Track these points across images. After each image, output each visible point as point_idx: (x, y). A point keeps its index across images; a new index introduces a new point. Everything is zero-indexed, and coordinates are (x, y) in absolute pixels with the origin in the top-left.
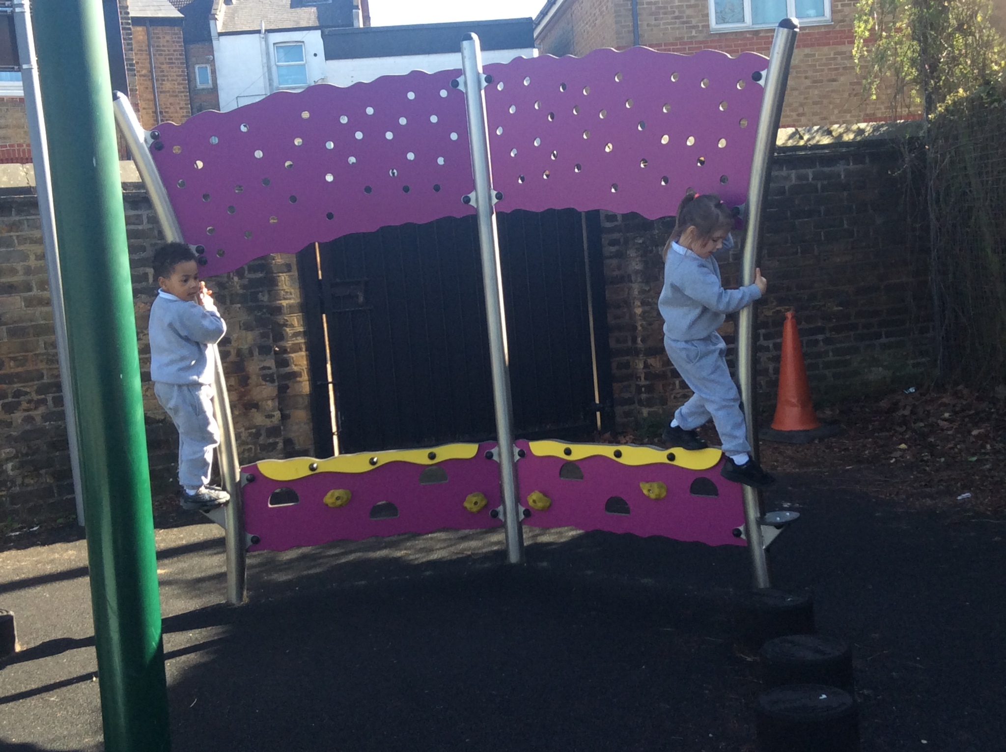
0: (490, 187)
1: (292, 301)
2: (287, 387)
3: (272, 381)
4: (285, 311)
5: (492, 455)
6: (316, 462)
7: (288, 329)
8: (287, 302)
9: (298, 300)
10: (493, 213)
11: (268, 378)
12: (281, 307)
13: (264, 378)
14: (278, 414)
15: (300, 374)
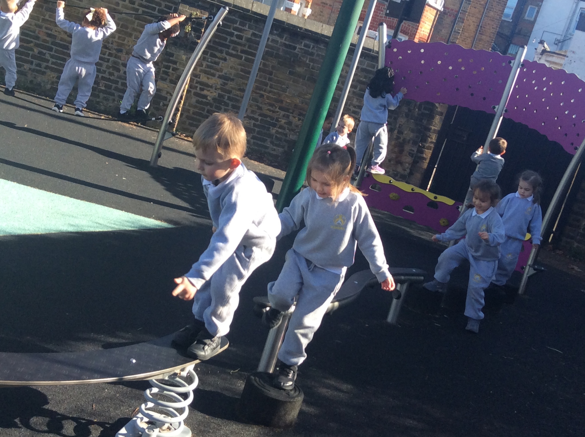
0: (505, 106)
1: (436, 128)
2: (418, 162)
3: (412, 157)
4: (432, 131)
5: (459, 208)
6: (393, 180)
7: (429, 139)
8: (434, 128)
9: (439, 129)
10: (501, 116)
11: (411, 154)
12: (431, 129)
13: (410, 153)
14: (408, 171)
15: (425, 159)
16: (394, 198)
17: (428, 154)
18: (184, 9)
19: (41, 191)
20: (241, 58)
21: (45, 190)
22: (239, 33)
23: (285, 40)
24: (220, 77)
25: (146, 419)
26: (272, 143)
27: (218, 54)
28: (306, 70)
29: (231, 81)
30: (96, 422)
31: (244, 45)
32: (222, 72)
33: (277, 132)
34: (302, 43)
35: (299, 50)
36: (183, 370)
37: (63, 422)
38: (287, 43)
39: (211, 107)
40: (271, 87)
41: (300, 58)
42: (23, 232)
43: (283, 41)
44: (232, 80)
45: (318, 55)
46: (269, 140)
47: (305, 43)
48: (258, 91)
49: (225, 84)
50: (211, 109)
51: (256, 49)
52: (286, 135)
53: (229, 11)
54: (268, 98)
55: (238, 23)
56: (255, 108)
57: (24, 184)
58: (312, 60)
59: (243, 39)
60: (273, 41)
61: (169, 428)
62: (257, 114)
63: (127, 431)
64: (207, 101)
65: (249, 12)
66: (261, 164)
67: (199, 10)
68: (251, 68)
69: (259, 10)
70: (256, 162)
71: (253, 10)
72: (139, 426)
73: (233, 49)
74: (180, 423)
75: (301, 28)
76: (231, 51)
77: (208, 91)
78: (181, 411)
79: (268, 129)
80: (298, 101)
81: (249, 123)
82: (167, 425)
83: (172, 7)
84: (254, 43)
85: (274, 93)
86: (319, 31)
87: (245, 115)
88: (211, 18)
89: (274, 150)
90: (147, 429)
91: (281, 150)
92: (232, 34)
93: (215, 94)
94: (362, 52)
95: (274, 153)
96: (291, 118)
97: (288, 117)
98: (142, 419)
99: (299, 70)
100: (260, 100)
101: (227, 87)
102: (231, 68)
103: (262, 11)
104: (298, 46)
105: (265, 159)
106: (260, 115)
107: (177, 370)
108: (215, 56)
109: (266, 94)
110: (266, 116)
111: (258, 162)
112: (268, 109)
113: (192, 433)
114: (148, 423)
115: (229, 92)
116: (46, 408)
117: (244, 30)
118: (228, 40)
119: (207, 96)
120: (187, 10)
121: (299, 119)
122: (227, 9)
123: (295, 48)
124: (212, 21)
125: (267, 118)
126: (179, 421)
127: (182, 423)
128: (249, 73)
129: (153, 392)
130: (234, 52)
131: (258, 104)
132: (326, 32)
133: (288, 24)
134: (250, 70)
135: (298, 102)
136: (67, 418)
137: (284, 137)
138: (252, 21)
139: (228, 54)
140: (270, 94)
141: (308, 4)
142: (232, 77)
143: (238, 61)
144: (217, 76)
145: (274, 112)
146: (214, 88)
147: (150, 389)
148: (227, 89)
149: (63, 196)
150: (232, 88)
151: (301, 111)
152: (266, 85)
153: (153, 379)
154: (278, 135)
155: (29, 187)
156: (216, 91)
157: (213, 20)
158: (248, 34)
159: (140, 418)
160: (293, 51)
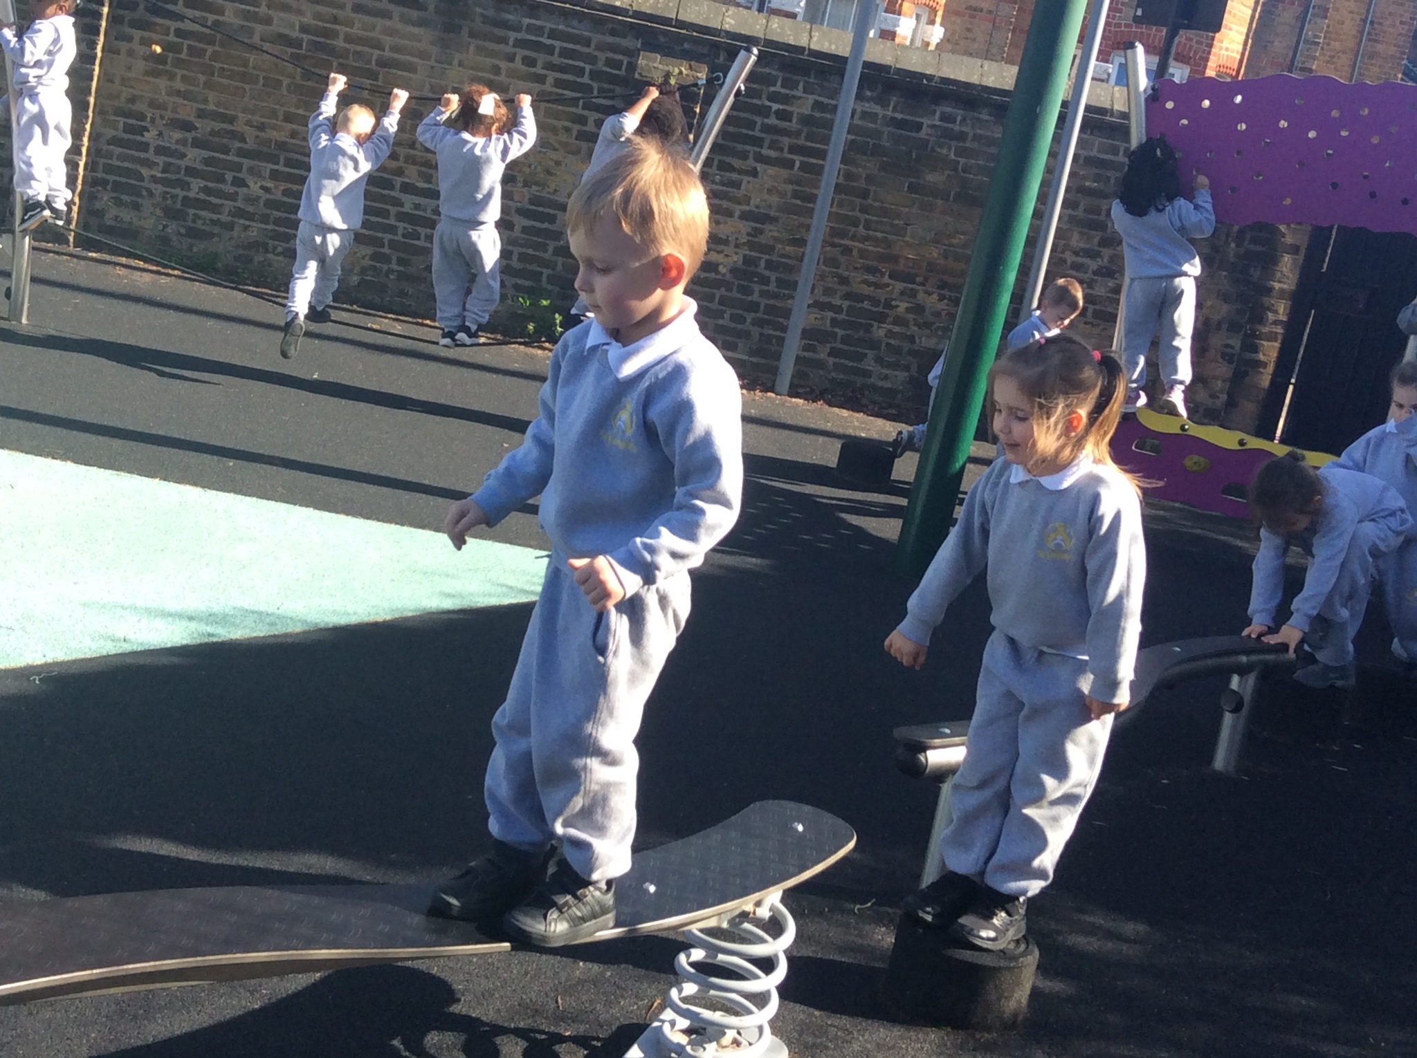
2: (1246, 374)
3: (1230, 362)
4: (1274, 294)
6: (1190, 425)
7: (1270, 314)
8: (1281, 285)
9: (1293, 288)
11: (1227, 357)
12: (1270, 290)
13: (1224, 355)
14: (1224, 397)
15: (1265, 365)
16: (1195, 468)
17: (1270, 352)
18: (651, 64)
19: (369, 522)
20: (789, 164)
21: (379, 520)
22: (781, 107)
23: (895, 110)
24: (745, 216)
25: (684, 1023)
26: (879, 360)
27: (737, 163)
28: (948, 175)
29: (771, 224)
30: (569, 1036)
31: (797, 134)
32: (748, 205)
33: (890, 334)
34: (934, 112)
35: (929, 131)
36: (758, 904)
37: (498, 1040)
38: (899, 116)
39: (729, 289)
40: (867, 228)
41: (933, 150)
42: (343, 621)
43: (889, 113)
44: (774, 220)
45: (977, 138)
46: (871, 354)
47: (942, 113)
48: (837, 241)
49: (756, 232)
50: (729, 294)
51: (826, 140)
52: (912, 339)
53: (759, 57)
54: (863, 254)
55: (779, 83)
56: (831, 282)
57: (329, 511)
58: (961, 152)
59: (794, 121)
60: (865, 115)
61: (736, 1043)
62: (839, 294)
63: (643, 1052)
64: (719, 277)
65: (803, 54)
66: (857, 415)
67: (685, 62)
68: (818, 188)
69: (827, 44)
70: (844, 411)
71: (812, 47)
72: (667, 1039)
73: (769, 148)
74: (761, 1028)
75: (930, 78)
76: (766, 152)
77: (719, 252)
78: (760, 1000)
79: (868, 328)
80: (935, 253)
81: (822, 319)
82: (730, 1035)
83: (621, 62)
84: (818, 125)
85: (876, 240)
86: (974, 79)
87: (811, 302)
88: (718, 78)
89: (886, 377)
90: (688, 1044)
91: (902, 375)
92: (766, 111)
93: (735, 258)
94: (1084, 116)
95: (887, 385)
96: (921, 296)
97: (913, 294)
98: (673, 1023)
99: (932, 178)
100: (843, 259)
101: (763, 239)
102: (769, 191)
103: (833, 47)
104: (926, 121)
105: (864, 401)
106: (847, 296)
107: (747, 904)
108: (732, 169)
109: (856, 244)
110: (859, 298)
111: (848, 409)
112: (865, 282)
113: (790, 1051)
114: (687, 1032)
115: (769, 249)
116: (457, 1011)
117: (794, 97)
118: (758, 127)
119: (718, 265)
120: (655, 65)
121: (940, 300)
122: (755, 51)
123: (919, 127)
124: (721, 85)
125: (863, 302)
126: (759, 1024)
127: (767, 1030)
128: (812, 198)
129: (693, 959)
130: (773, 154)
131: (840, 271)
132: (993, 78)
133: (900, 71)
134: (815, 191)
135: (936, 255)
136: (504, 1031)
137: (906, 346)
138: (812, 72)
139: (760, 159)
140: (867, 243)
141: (935, 16)
142: (772, 214)
143: (784, 173)
144: (737, 214)
145: (877, 286)
146: (732, 245)
147: (687, 952)
148: (764, 242)
149: (420, 531)
150: (775, 239)
151: (946, 278)
152: (855, 224)
153: (694, 929)
154: (892, 342)
155: (342, 517)
156: (737, 250)
157: (724, 82)
158: (804, 106)
159: (669, 1021)
160: (914, 135)
